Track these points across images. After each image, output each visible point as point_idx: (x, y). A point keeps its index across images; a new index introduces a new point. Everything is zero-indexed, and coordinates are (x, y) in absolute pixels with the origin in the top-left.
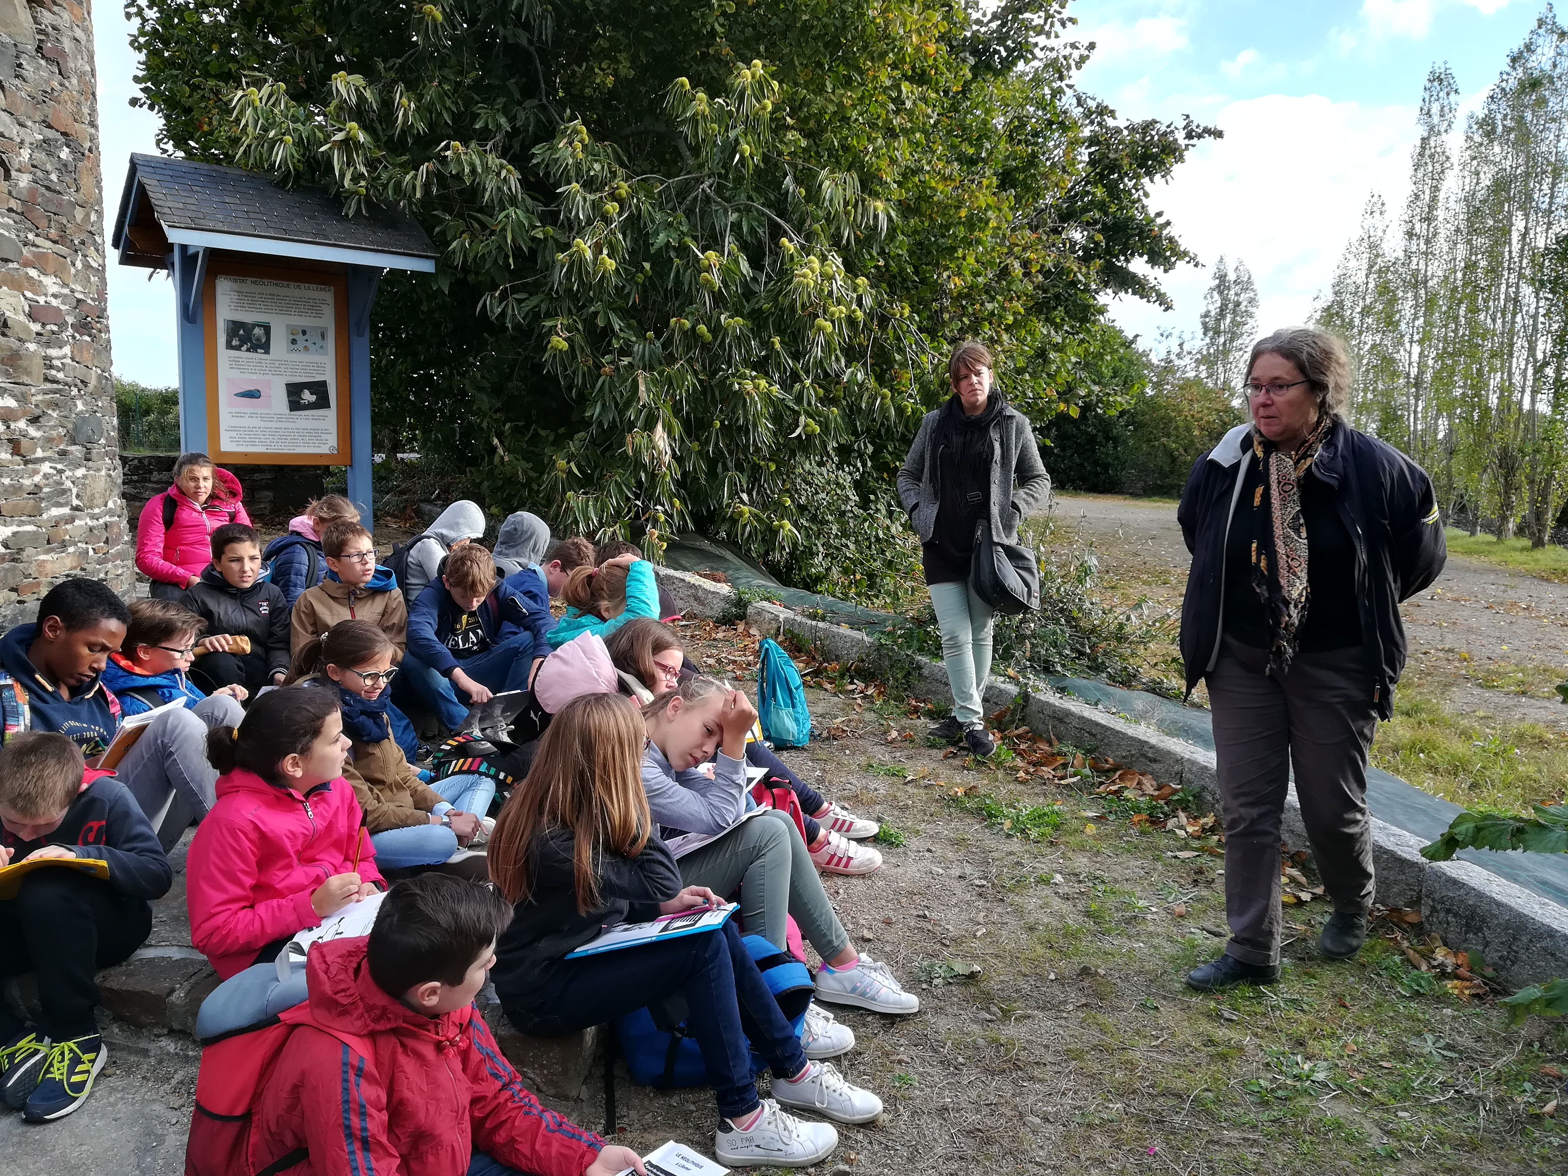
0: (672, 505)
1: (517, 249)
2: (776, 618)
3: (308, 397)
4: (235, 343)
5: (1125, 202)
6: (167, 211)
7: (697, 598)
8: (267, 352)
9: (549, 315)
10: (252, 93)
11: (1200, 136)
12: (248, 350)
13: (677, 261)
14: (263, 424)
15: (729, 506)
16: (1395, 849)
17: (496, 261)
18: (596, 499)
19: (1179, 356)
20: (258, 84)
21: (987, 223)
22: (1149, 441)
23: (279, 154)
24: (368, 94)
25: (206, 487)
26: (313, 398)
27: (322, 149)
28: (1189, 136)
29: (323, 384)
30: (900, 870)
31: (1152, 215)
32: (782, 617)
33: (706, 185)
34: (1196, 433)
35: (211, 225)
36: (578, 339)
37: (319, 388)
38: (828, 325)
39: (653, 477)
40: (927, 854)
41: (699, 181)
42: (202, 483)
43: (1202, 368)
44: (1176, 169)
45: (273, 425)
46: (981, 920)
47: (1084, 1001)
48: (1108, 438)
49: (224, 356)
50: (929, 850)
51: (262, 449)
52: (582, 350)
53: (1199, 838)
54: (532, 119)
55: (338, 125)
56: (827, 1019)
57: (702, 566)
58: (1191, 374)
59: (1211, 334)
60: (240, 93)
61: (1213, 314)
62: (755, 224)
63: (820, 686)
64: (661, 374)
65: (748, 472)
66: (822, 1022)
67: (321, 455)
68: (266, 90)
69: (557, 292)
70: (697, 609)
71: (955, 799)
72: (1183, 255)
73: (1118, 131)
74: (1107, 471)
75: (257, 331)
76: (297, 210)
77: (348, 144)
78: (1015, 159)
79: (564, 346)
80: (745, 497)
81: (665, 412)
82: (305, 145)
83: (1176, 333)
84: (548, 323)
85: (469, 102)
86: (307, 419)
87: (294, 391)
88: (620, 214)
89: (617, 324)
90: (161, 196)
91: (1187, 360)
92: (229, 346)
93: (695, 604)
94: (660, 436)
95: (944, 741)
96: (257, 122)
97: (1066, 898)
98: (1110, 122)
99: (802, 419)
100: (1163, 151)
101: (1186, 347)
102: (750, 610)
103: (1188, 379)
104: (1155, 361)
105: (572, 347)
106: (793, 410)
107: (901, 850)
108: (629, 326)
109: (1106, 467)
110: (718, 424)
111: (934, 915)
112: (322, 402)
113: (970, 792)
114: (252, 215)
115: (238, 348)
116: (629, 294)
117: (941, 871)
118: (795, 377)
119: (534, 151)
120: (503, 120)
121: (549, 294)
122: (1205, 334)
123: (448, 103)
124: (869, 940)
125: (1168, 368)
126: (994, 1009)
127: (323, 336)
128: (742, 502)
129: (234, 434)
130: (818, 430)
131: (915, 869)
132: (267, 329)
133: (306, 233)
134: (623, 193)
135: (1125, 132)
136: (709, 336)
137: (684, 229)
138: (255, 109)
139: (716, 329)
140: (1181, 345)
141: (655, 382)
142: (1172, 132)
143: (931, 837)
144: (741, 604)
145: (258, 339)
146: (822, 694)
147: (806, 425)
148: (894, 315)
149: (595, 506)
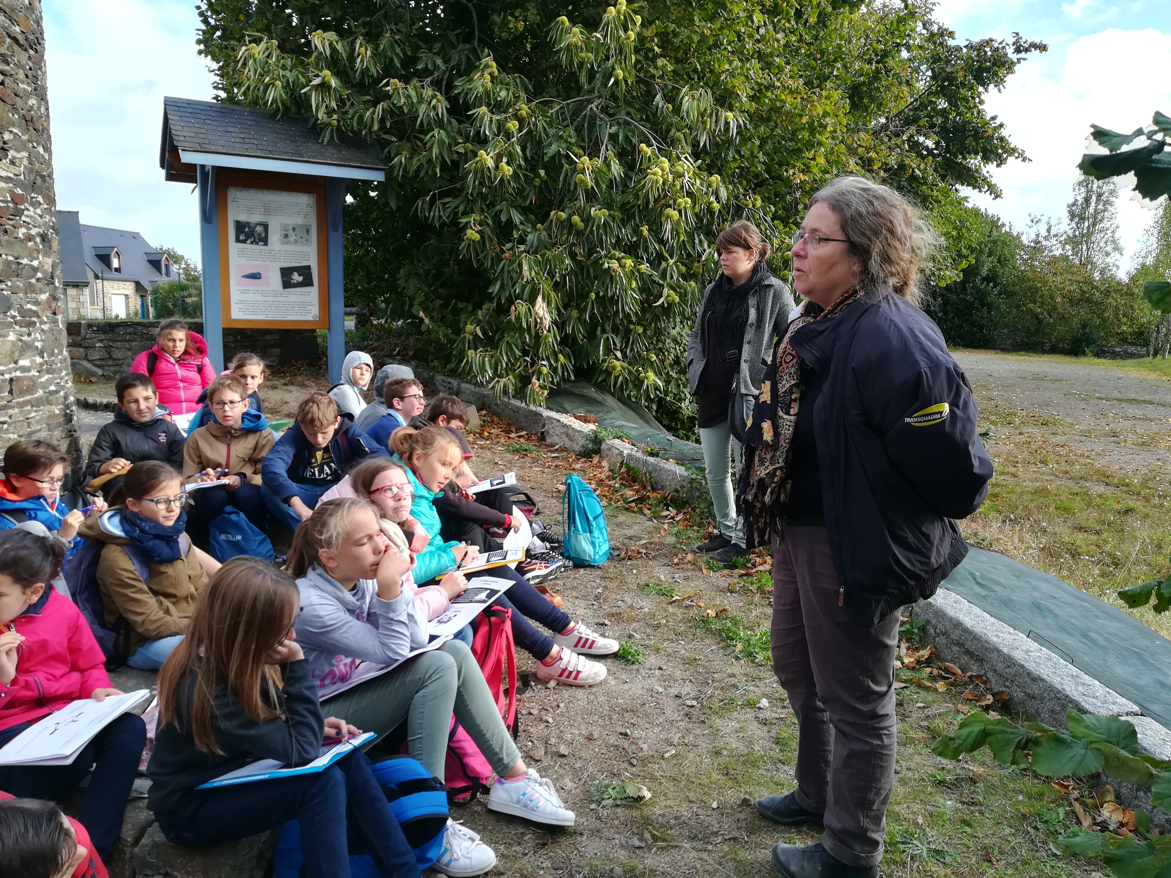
0: (557, 360)
1: (443, 162)
2: (621, 454)
3: (297, 278)
4: (242, 237)
5: (962, 108)
6: (182, 138)
7: (568, 435)
8: (266, 244)
9: (465, 214)
10: (253, 48)
11: (1027, 50)
12: (252, 243)
13: (566, 166)
14: (263, 299)
15: (604, 361)
16: (1080, 700)
17: (427, 172)
18: (492, 356)
19: (1046, 238)
20: (257, 41)
21: (825, 127)
22: (1018, 307)
23: (271, 95)
24: (339, 47)
25: (181, 347)
26: (300, 279)
27: (303, 91)
28: (1018, 50)
29: (308, 268)
30: (626, 687)
31: (988, 118)
32: (626, 452)
33: (593, 106)
34: (1059, 300)
35: (213, 148)
36: (488, 231)
37: (305, 271)
38: (675, 214)
39: (537, 337)
40: (657, 672)
41: (590, 101)
42: (178, 344)
43: (1068, 247)
44: (1009, 78)
45: (271, 299)
46: (676, 741)
47: (735, 834)
48: (983, 305)
49: (234, 247)
50: (660, 669)
51: (262, 317)
52: (491, 240)
53: (913, 669)
54: (464, 59)
55: (317, 72)
56: (473, 840)
57: (581, 409)
58: (1057, 253)
59: (1077, 219)
60: (244, 48)
61: (1079, 203)
62: (630, 135)
63: (641, 512)
64: (543, 256)
65: (622, 333)
66: (468, 843)
67: (306, 322)
68: (263, 45)
69: (472, 195)
70: (568, 444)
71: (705, 620)
72: (1012, 151)
73: (958, 49)
74: (982, 331)
75: (259, 229)
76: (283, 136)
77: (324, 86)
78: (862, 75)
79: (477, 237)
80: (619, 354)
81: (545, 286)
82: (291, 88)
83: (1044, 220)
84: (464, 220)
85: (416, 48)
86: (297, 295)
87: (286, 273)
88: (520, 130)
89: (517, 217)
90: (180, 128)
91: (1054, 241)
92: (238, 240)
93: (566, 440)
94: (541, 308)
95: (722, 565)
96: (256, 70)
97: (764, 723)
98: (951, 42)
99: (666, 291)
100: (994, 64)
101: (1053, 231)
102: (604, 446)
103: (1054, 256)
104: (1026, 242)
105: (482, 237)
106: (658, 284)
107: (635, 667)
108: (528, 220)
109: (981, 328)
110: (593, 295)
111: (636, 734)
112: (307, 282)
113: (721, 614)
114: (247, 141)
115: (244, 242)
116: (528, 195)
117: (661, 689)
118: (660, 257)
119: (456, 83)
120: (439, 62)
121: (466, 197)
122: (1071, 220)
123: (398, 50)
124: (563, 756)
125: (1037, 247)
126: (647, 836)
127: (308, 232)
128: (617, 358)
129: (241, 306)
130: (677, 299)
131: (640, 685)
132: (266, 227)
133: (286, 153)
134: (524, 113)
135: (965, 50)
136: (581, 225)
137: (573, 141)
138: (255, 60)
139: (587, 220)
140: (1049, 230)
141: (538, 263)
142: (1004, 48)
143: (669, 655)
144: (597, 441)
145: (259, 235)
146: (640, 518)
147: (668, 296)
148: (747, 205)
149: (490, 361)
